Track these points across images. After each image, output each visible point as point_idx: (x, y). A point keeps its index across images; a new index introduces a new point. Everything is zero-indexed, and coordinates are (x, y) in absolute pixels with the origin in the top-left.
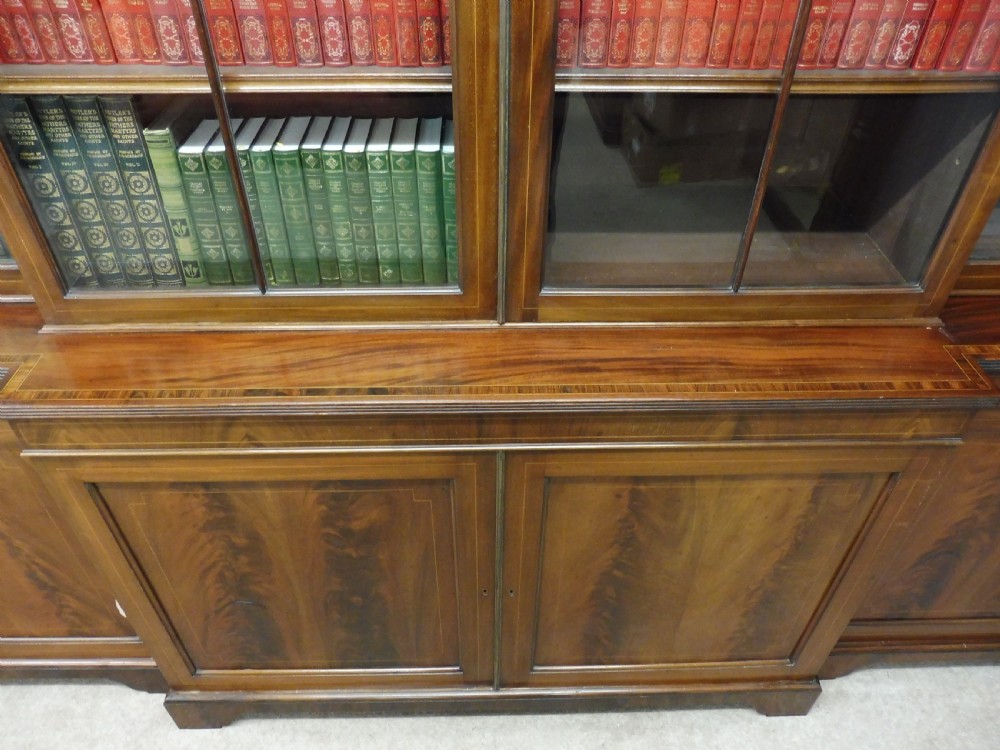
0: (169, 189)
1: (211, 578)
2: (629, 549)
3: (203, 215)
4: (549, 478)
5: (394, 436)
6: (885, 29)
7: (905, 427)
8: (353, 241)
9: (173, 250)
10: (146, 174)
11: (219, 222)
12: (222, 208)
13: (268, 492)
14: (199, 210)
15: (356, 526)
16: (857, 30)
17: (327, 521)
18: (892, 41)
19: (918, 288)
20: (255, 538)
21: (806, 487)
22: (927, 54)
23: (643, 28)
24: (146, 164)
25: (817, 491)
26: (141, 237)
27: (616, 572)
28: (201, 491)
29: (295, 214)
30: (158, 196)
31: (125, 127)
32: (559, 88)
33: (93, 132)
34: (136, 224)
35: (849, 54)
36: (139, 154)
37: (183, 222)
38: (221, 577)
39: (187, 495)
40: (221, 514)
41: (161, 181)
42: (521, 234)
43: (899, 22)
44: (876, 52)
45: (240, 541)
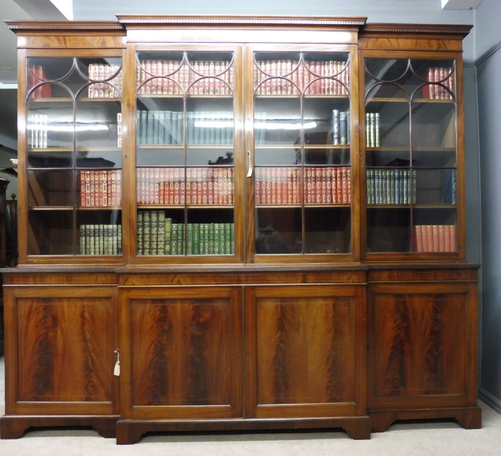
0: (168, 232)
1: (153, 347)
2: (284, 333)
3: (174, 240)
4: (257, 298)
5: (216, 281)
6: (324, 196)
7: (349, 279)
8: (209, 247)
9: (164, 249)
10: (163, 228)
11: (177, 241)
12: (179, 238)
13: (179, 305)
14: (174, 238)
15: (202, 320)
16: (318, 196)
17: (194, 318)
18: (326, 199)
19: (351, 254)
20: (171, 326)
21: (330, 302)
22: (334, 200)
23: (274, 196)
24: (164, 226)
25: (334, 305)
26: (157, 245)
27: (282, 345)
28: (160, 305)
29: (196, 239)
30: (165, 234)
31: (162, 217)
32: (256, 207)
33: (154, 218)
34: (157, 241)
35: (318, 201)
36: (163, 224)
37: (169, 241)
38: (156, 346)
39: (155, 306)
40: (163, 315)
41: (166, 230)
42: (249, 238)
43: (326, 194)
44: (324, 201)
45: (166, 327)
